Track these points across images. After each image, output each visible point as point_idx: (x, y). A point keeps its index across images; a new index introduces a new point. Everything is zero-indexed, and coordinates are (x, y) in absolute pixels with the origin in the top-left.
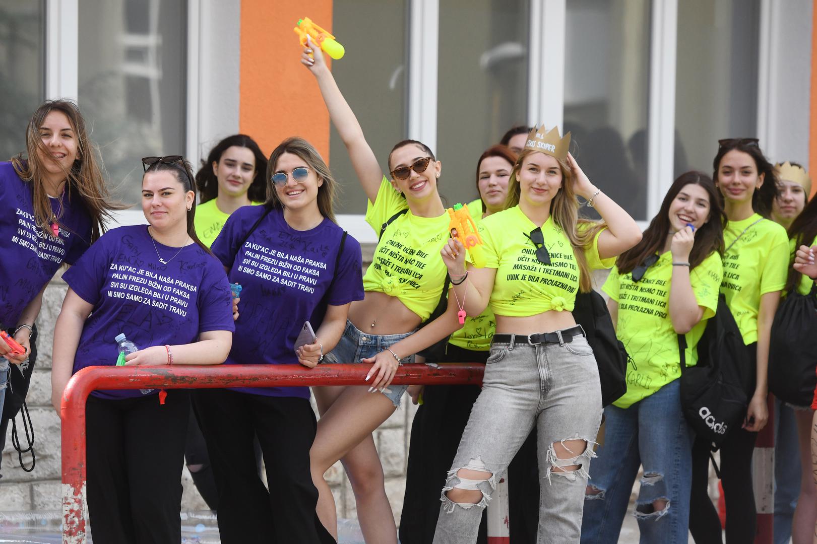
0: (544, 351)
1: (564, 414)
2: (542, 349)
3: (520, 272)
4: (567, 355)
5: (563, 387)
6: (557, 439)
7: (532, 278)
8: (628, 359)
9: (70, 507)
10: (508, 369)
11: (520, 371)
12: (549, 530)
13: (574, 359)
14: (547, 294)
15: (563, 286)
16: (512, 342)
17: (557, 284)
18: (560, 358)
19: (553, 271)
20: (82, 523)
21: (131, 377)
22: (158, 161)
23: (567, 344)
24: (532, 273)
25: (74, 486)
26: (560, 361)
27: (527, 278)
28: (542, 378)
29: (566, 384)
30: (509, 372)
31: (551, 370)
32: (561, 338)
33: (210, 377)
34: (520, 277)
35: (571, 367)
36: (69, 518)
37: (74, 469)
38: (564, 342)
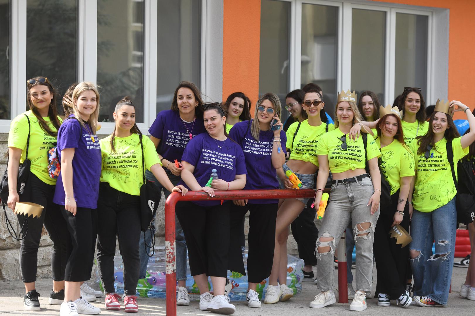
0: (349, 185)
1: (360, 212)
2: (348, 184)
3: (335, 155)
4: (360, 186)
5: (359, 200)
6: (358, 223)
7: (340, 157)
8: (391, 189)
9: (169, 251)
10: (336, 194)
11: (341, 195)
12: (359, 260)
13: (363, 188)
14: (347, 163)
15: (355, 159)
16: (337, 183)
17: (351, 159)
18: (357, 188)
19: (349, 154)
20: (174, 258)
21: (193, 196)
22: (209, 106)
23: (359, 182)
24: (340, 155)
25: (170, 242)
26: (357, 189)
27: (338, 158)
28: (349, 197)
29: (361, 199)
30: (337, 196)
31: (353, 193)
32: (356, 179)
33: (226, 195)
34: (335, 158)
35: (362, 191)
36: (169, 255)
37: (171, 235)
38: (358, 181)
